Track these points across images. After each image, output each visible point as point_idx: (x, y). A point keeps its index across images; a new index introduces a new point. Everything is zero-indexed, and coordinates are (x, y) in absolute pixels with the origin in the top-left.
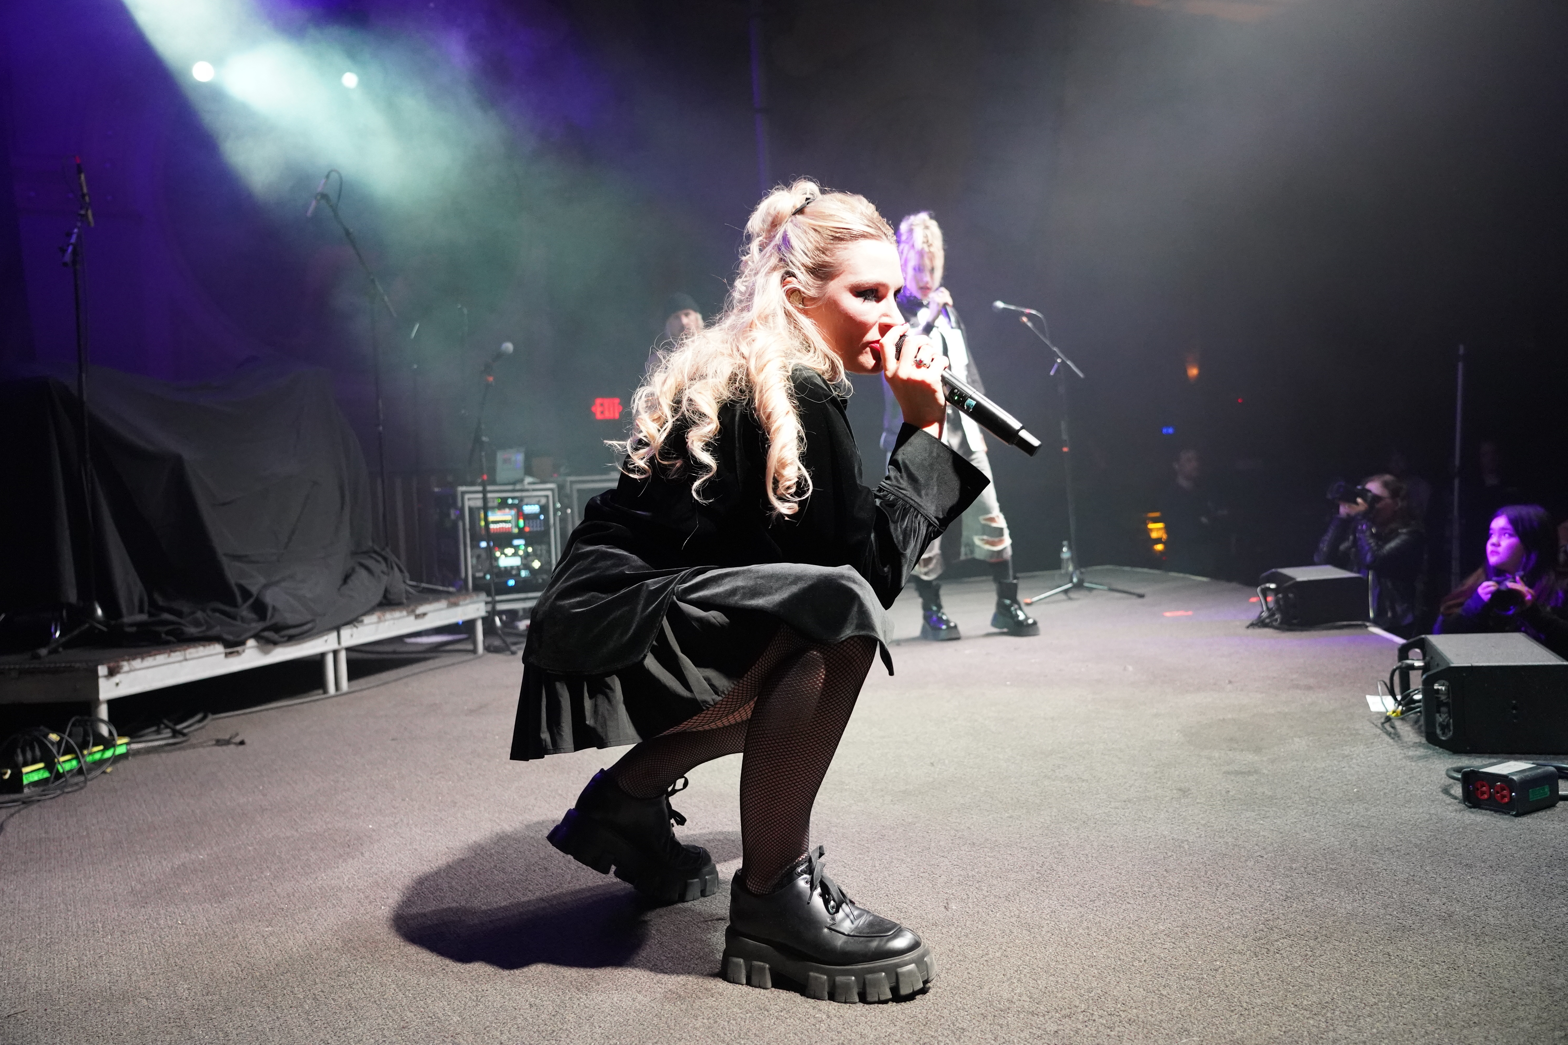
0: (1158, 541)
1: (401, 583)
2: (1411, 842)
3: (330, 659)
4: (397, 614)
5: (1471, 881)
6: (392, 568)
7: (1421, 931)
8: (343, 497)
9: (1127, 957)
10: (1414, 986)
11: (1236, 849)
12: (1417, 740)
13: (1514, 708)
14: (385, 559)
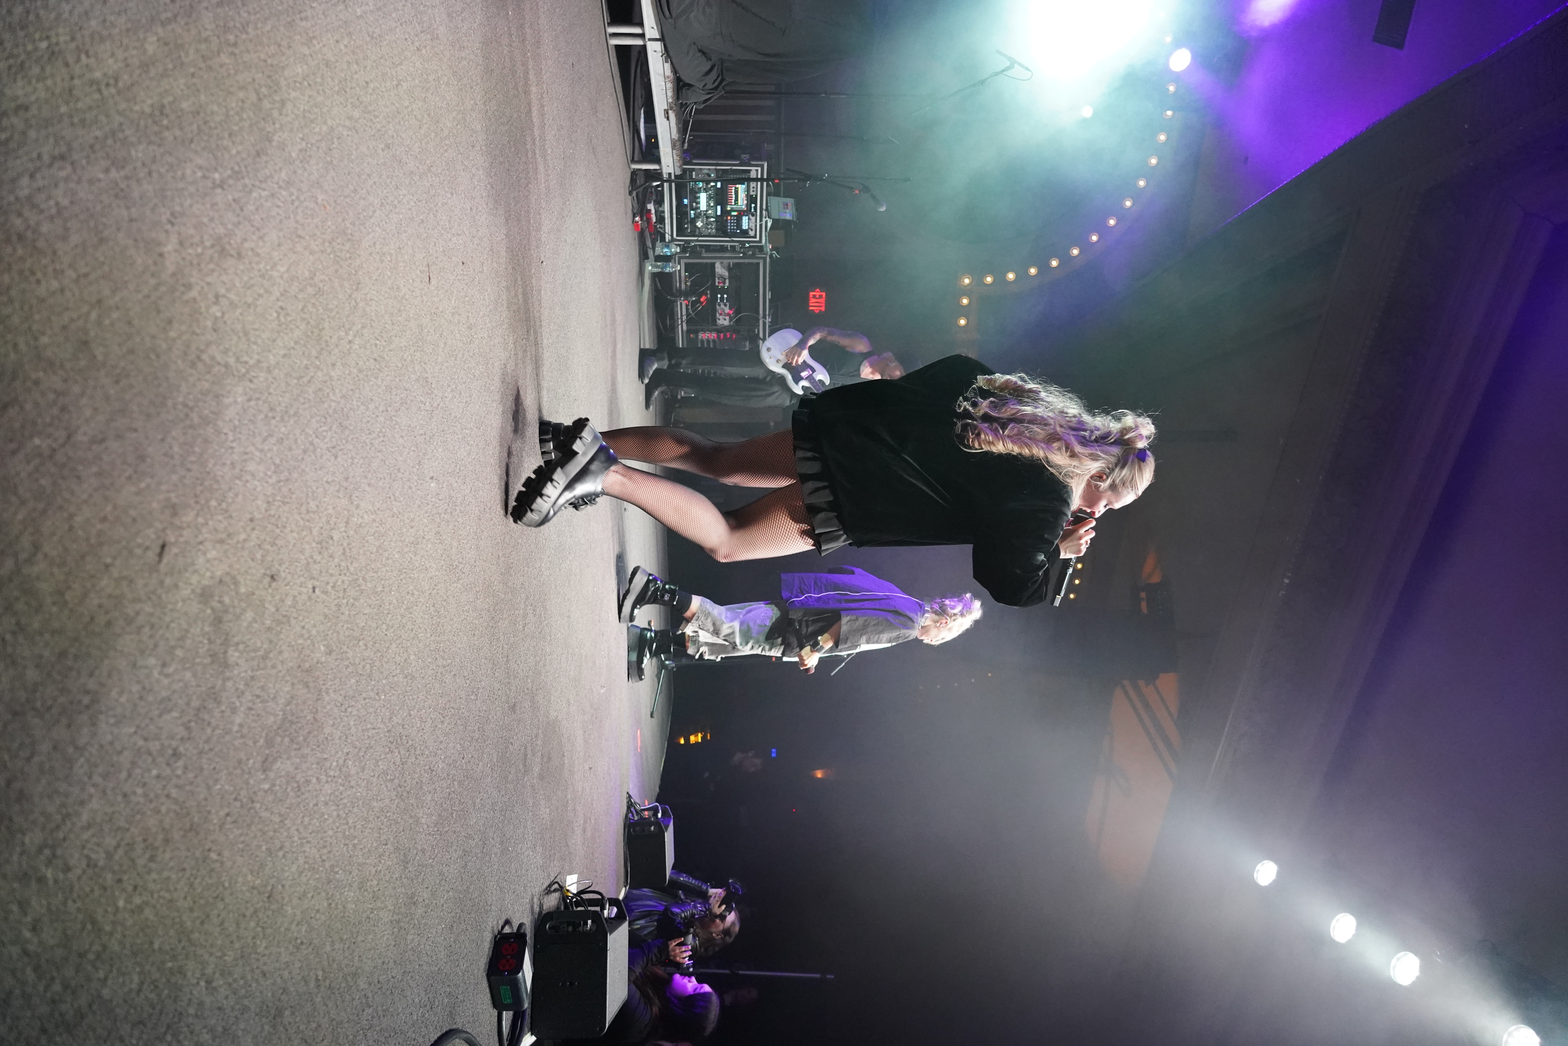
0: (687, 740)
1: (695, 99)
2: (471, 884)
3: (637, 30)
4: (670, 94)
5: (440, 927)
6: (708, 93)
7: (403, 876)
8: (768, 55)
9: (390, 620)
10: (361, 860)
11: (469, 739)
12: (545, 907)
13: (571, 984)
14: (716, 88)
